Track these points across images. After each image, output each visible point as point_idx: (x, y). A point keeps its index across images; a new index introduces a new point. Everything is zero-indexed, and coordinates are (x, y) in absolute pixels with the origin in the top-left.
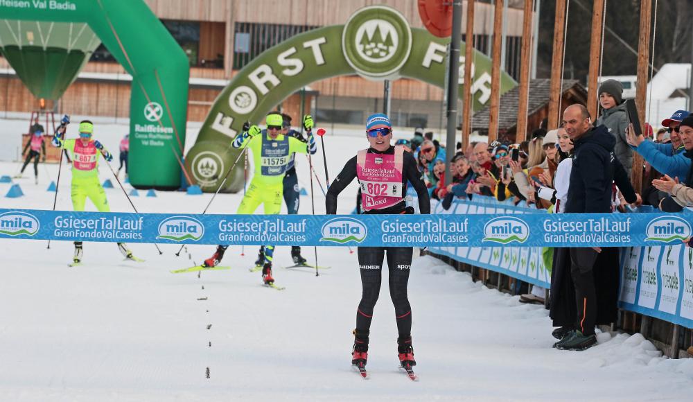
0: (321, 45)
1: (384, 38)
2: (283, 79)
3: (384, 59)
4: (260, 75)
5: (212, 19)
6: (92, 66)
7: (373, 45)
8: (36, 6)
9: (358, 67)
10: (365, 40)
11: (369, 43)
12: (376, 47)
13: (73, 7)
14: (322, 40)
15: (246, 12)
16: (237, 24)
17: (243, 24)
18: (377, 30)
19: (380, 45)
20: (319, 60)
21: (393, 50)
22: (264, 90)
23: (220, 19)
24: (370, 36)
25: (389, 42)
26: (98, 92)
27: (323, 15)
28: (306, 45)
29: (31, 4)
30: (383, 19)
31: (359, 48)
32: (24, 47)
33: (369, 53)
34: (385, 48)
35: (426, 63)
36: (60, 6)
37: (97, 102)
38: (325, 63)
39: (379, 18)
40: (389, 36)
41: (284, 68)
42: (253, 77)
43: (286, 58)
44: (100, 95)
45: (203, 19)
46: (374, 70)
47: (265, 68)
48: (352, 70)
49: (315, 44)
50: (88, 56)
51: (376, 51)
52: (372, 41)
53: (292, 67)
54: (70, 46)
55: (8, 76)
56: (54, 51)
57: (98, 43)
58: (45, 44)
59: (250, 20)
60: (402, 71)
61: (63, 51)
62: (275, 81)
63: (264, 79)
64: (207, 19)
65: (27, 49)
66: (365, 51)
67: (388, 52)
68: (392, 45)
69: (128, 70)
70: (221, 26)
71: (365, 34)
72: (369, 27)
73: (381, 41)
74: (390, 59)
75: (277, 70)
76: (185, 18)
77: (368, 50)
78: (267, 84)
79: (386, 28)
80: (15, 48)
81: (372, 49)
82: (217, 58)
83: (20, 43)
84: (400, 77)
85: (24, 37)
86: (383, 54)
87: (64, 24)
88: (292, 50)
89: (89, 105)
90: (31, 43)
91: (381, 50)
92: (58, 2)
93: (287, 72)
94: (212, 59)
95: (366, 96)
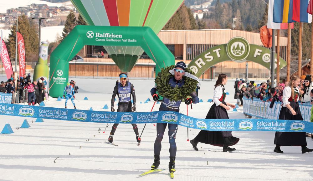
0: (219, 51)
1: (240, 48)
2: (207, 63)
3: (241, 55)
4: (199, 62)
5: (179, 43)
6: (141, 60)
7: (237, 50)
8: (123, 41)
9: (232, 58)
10: (234, 49)
11: (235, 50)
12: (238, 51)
13: (136, 41)
14: (220, 49)
15: (190, 40)
16: (187, 45)
17: (189, 45)
18: (238, 45)
19: (239, 50)
20: (219, 56)
21: (243, 52)
22: (200, 67)
23: (182, 43)
24: (236, 47)
25: (242, 49)
26: (141, 69)
27: (216, 41)
28: (214, 51)
29: (122, 40)
30: (240, 41)
31: (232, 52)
32: (118, 55)
33: (236, 53)
34: (241, 51)
35: (255, 56)
36: (131, 41)
37: (141, 72)
38: (221, 57)
39: (239, 41)
40: (242, 47)
41: (207, 59)
42: (196, 62)
43: (207, 56)
44: (142, 70)
45: (175, 43)
46: (238, 59)
47: (200, 59)
48: (230, 59)
49: (217, 51)
50: (139, 57)
51: (238, 52)
52: (236, 49)
53: (210, 59)
54: (133, 54)
55: (112, 65)
56: (127, 56)
57: (143, 51)
58: (124, 53)
59: (191, 43)
60: (247, 59)
61: (131, 56)
62: (204, 64)
63: (200, 63)
64: (177, 43)
65: (119, 55)
66: (234, 53)
67: (242, 53)
68: (243, 50)
69: (155, 61)
70: (182, 45)
71: (234, 46)
72: (235, 44)
73: (239, 49)
74: (243, 55)
75: (204, 60)
76: (170, 43)
77: (235, 52)
78: (201, 65)
79: (241, 44)
80: (115, 55)
81: (236, 52)
82: (180, 56)
83: (116, 53)
84: (246, 61)
85: (118, 51)
86: (240, 53)
87: (130, 47)
88: (209, 53)
89: (139, 73)
90: (120, 53)
91: (240, 52)
92: (130, 40)
93: (208, 60)
94: (179, 56)
95: (232, 68)
